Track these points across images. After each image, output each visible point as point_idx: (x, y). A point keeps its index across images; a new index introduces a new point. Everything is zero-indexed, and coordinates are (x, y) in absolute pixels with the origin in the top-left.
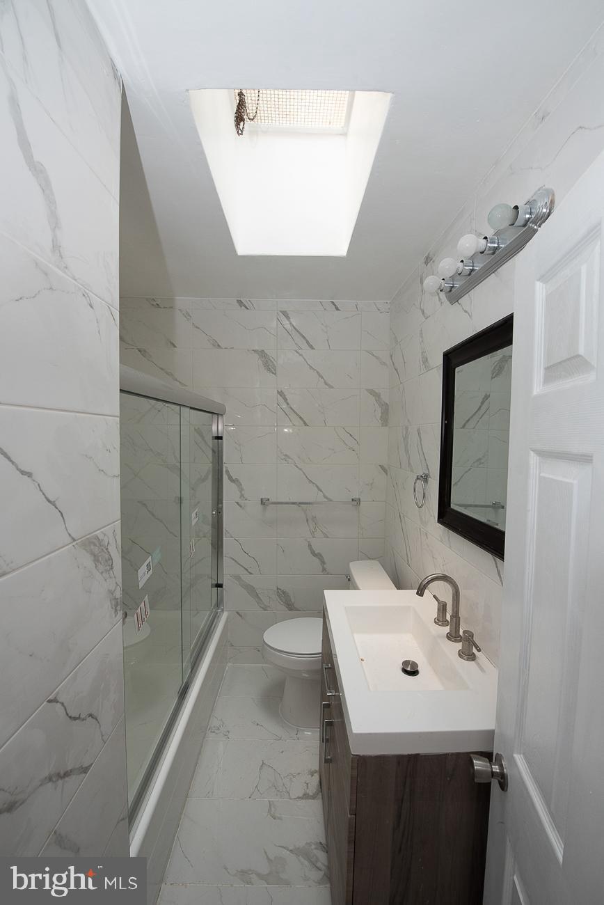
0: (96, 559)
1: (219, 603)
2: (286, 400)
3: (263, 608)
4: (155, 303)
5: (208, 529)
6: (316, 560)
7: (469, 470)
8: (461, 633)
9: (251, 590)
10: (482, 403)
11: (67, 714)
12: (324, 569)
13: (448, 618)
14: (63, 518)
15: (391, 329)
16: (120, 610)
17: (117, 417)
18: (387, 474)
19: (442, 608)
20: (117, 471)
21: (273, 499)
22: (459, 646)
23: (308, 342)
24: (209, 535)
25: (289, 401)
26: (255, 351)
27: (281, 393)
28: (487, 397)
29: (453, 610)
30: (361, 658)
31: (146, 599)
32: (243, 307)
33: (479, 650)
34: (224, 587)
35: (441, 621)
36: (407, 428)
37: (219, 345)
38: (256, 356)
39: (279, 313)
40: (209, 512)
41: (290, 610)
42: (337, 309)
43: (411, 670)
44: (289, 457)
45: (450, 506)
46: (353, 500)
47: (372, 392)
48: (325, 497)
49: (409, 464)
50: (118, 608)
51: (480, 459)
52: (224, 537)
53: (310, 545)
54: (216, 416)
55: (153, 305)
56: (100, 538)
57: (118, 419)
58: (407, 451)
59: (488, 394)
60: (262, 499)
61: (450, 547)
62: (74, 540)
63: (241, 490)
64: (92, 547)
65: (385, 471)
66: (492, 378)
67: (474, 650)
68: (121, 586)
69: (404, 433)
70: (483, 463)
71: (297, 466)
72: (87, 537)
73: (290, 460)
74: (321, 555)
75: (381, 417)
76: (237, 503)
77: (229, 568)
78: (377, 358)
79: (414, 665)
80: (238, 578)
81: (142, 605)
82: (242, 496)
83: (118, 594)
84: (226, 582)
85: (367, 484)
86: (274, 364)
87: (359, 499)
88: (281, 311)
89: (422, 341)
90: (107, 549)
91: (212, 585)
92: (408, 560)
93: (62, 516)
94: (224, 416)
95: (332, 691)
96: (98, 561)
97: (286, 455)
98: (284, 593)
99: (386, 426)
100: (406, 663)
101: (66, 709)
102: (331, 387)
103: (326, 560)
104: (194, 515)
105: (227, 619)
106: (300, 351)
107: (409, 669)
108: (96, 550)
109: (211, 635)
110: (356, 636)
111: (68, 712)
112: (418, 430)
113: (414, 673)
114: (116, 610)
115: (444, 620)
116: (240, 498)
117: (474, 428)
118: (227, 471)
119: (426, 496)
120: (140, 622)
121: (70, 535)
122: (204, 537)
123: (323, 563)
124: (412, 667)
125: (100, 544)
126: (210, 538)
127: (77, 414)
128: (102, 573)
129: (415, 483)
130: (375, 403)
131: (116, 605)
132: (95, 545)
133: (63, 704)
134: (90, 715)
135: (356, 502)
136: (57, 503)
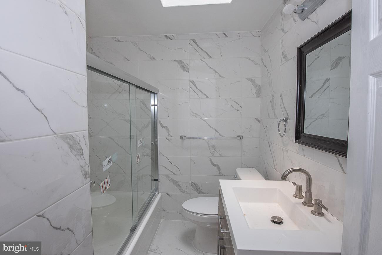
0: (71, 147)
1: (156, 189)
2: (195, 85)
3: (182, 192)
4: (117, 39)
5: (149, 151)
6: (215, 168)
7: (316, 120)
8: (313, 202)
9: (175, 182)
10: (325, 83)
11: (51, 225)
12: (220, 173)
13: (303, 194)
14: (47, 120)
15: (261, 45)
16: (89, 178)
17: (86, 76)
18: (260, 123)
19: (299, 188)
20: (86, 104)
21: (188, 136)
22: (312, 208)
23: (208, 55)
24: (150, 154)
25: (197, 86)
26: (176, 61)
27: (192, 82)
28: (327, 80)
29: (307, 189)
30: (244, 214)
31: (108, 177)
32: (168, 39)
33: (327, 209)
34: (159, 180)
35: (298, 195)
36: (273, 96)
37: (154, 59)
38: (176, 63)
39: (191, 41)
40: (149, 142)
41: (199, 193)
42: (226, 36)
43: (277, 221)
44: (197, 114)
45: (303, 132)
46: (238, 136)
47: (249, 79)
48: (220, 135)
49: (275, 114)
50: (87, 176)
51: (323, 114)
52: (159, 155)
53: (211, 160)
54: (153, 95)
55: (116, 40)
56: (74, 137)
57: (86, 78)
58: (273, 109)
59: (328, 78)
60: (181, 136)
61: (304, 156)
62: (55, 134)
63: (168, 131)
64: (68, 140)
65: (259, 121)
66: (331, 70)
67: (323, 210)
68: (89, 165)
69: (271, 99)
70: (325, 116)
71: (202, 119)
72: (65, 134)
73: (198, 116)
74: (218, 165)
75: (256, 92)
76: (166, 138)
77: (161, 171)
78: (252, 61)
79: (280, 218)
80: (167, 176)
81: (105, 180)
82: (169, 135)
83: (87, 168)
84: (160, 178)
85: (247, 128)
86: (187, 67)
87: (242, 136)
88: (191, 40)
89: (283, 46)
90: (79, 144)
91: (152, 180)
92: (274, 166)
93: (47, 119)
94: (158, 94)
95: (224, 230)
96: (73, 149)
97: (195, 114)
98: (195, 184)
99: (259, 97)
100: (274, 217)
101: (50, 222)
102: (224, 78)
103: (221, 168)
104: (139, 141)
105: (161, 196)
106: (203, 60)
107: (276, 221)
108: (71, 143)
109: (151, 203)
110: (240, 203)
111: (52, 224)
112: (281, 96)
113: (280, 223)
114: (85, 177)
115: (301, 195)
116: (168, 135)
117: (319, 97)
118: (160, 122)
119: (286, 130)
120: (104, 189)
121: (52, 130)
122: (147, 155)
123: (219, 169)
124: (278, 220)
125: (74, 140)
126: (151, 156)
127: (57, 68)
128: (75, 155)
129: (279, 123)
130: (252, 85)
131: (86, 174)
132: (70, 139)
133: (48, 219)
134: (68, 229)
135: (240, 138)
136: (42, 111)
